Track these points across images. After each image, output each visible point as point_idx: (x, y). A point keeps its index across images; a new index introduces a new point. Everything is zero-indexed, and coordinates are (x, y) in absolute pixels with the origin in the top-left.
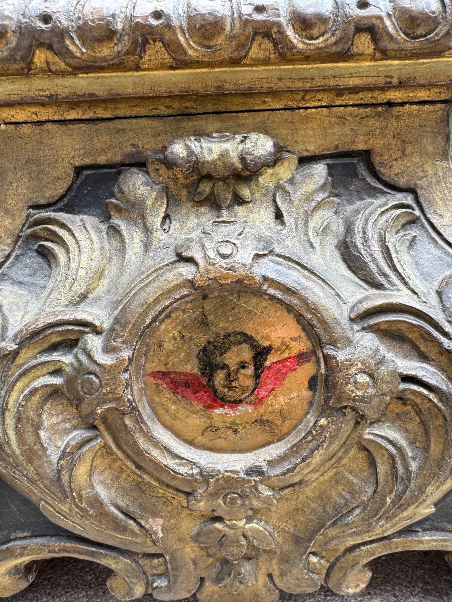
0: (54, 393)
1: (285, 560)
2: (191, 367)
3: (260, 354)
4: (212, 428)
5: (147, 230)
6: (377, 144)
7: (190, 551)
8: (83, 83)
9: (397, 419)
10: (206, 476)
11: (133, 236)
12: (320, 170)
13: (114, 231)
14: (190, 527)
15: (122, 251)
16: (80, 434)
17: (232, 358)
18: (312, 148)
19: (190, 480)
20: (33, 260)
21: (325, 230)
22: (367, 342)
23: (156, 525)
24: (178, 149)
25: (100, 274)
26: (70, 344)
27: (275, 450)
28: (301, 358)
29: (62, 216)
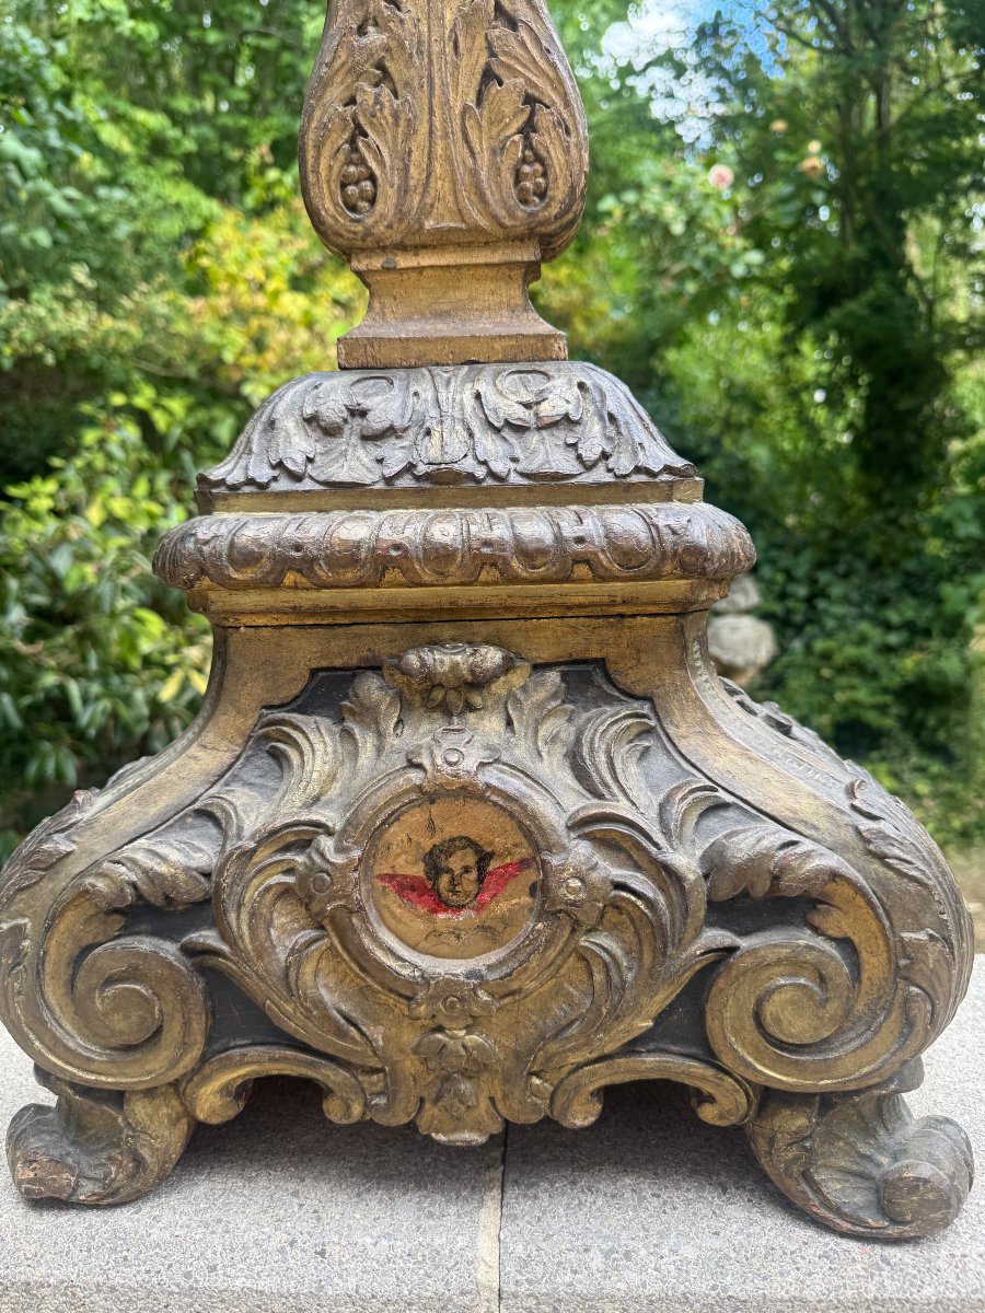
0: (285, 892)
1: (506, 1080)
2: (418, 870)
3: (484, 858)
4: (436, 933)
5: (380, 735)
6: (611, 653)
7: (410, 1065)
8: (325, 597)
9: (614, 929)
10: (426, 980)
11: (367, 742)
12: (553, 677)
13: (347, 734)
14: (409, 1037)
15: (355, 755)
16: (314, 934)
17: (456, 863)
18: (545, 656)
19: (411, 983)
20: (265, 762)
21: (554, 739)
22: (582, 850)
23: (377, 1034)
24: (413, 659)
25: (333, 777)
26: (303, 844)
27: (493, 957)
28: (523, 864)
29: (296, 717)
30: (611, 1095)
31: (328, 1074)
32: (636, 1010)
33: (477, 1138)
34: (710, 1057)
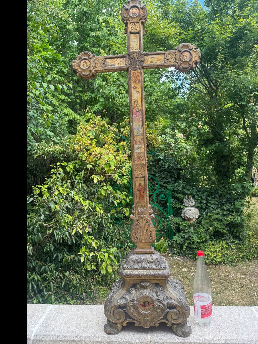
0: (132, 305)
1: (151, 322)
2: (143, 304)
3: (148, 303)
4: (144, 309)
5: (139, 291)
6: (159, 283)
7: (143, 321)
8: (134, 278)
9: (160, 309)
10: (144, 313)
11: (138, 291)
12: (154, 285)
13: (136, 290)
14: (142, 318)
15: (137, 292)
16: (134, 309)
17: (146, 303)
18: (153, 283)
19: (143, 314)
20: (128, 292)
21: (154, 291)
22: (157, 302)
23: (140, 318)
24: (142, 284)
25: (135, 295)
26: (133, 301)
27: (150, 311)
28: (152, 303)
29: (131, 288)
30: (159, 323)
31: (136, 322)
32: (161, 316)
33: (148, 328)
34: (168, 320)
